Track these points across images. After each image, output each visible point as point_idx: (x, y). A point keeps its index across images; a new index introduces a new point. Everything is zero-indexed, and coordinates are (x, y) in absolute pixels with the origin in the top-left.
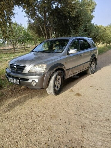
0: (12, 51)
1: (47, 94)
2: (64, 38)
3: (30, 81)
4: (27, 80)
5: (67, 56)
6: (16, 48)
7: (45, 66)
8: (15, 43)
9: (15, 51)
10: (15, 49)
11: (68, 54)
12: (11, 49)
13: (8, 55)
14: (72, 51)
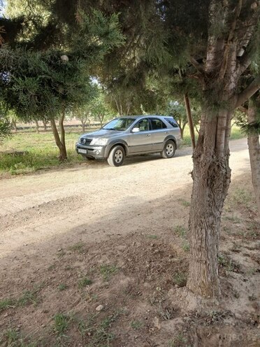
0: (80, 129)
1: (107, 164)
2: (133, 117)
3: (94, 151)
4: (93, 150)
5: (131, 134)
6: (87, 125)
7: (107, 140)
8: (86, 115)
9: (84, 129)
10: (84, 126)
11: (131, 132)
12: (77, 126)
13: (73, 135)
14: (136, 130)
